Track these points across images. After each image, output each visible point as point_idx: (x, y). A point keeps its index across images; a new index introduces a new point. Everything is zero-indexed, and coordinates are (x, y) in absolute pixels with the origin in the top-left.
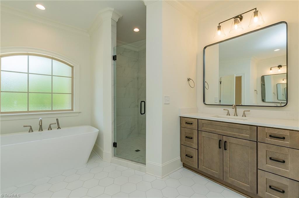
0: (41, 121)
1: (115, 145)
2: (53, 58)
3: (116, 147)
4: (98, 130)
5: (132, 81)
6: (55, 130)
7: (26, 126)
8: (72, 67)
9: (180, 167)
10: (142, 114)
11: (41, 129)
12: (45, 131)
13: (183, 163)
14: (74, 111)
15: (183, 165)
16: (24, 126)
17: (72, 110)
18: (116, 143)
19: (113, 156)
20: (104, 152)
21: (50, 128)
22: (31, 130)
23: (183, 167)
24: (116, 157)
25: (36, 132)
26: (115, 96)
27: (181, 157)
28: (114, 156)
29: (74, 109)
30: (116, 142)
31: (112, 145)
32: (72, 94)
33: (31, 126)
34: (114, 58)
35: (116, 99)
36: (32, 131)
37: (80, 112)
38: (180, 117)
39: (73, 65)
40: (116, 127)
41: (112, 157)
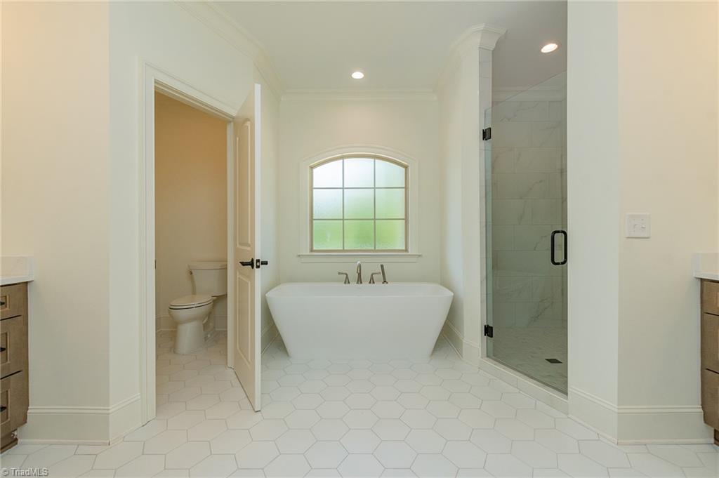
0: (360, 266)
1: (488, 331)
2: (375, 157)
3: (492, 337)
4: (452, 294)
5: (541, 182)
6: (379, 285)
7: (342, 274)
8: (406, 167)
9: (702, 440)
10: (558, 264)
11: (360, 281)
12: (366, 285)
13: (715, 431)
14: (409, 253)
15: (715, 438)
16: (339, 273)
17: (406, 250)
18: (492, 328)
19: (485, 355)
20: (464, 341)
21: (372, 281)
22: (347, 281)
23: (715, 443)
24: (492, 359)
25: (353, 285)
26: (490, 219)
27: (703, 408)
28: (488, 356)
29: (409, 250)
30: (491, 325)
31: (482, 331)
32: (406, 219)
33: (346, 274)
34: (486, 135)
35: (490, 228)
36: (349, 283)
37: (420, 256)
38: (702, 280)
39: (406, 164)
40: (491, 292)
41: (482, 357)
